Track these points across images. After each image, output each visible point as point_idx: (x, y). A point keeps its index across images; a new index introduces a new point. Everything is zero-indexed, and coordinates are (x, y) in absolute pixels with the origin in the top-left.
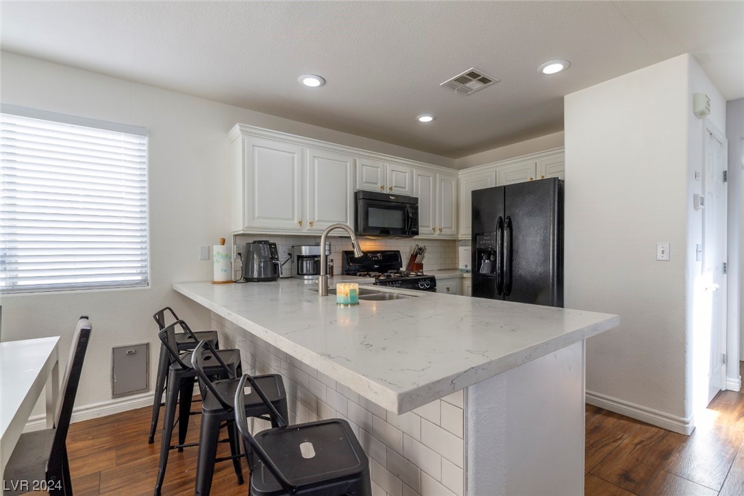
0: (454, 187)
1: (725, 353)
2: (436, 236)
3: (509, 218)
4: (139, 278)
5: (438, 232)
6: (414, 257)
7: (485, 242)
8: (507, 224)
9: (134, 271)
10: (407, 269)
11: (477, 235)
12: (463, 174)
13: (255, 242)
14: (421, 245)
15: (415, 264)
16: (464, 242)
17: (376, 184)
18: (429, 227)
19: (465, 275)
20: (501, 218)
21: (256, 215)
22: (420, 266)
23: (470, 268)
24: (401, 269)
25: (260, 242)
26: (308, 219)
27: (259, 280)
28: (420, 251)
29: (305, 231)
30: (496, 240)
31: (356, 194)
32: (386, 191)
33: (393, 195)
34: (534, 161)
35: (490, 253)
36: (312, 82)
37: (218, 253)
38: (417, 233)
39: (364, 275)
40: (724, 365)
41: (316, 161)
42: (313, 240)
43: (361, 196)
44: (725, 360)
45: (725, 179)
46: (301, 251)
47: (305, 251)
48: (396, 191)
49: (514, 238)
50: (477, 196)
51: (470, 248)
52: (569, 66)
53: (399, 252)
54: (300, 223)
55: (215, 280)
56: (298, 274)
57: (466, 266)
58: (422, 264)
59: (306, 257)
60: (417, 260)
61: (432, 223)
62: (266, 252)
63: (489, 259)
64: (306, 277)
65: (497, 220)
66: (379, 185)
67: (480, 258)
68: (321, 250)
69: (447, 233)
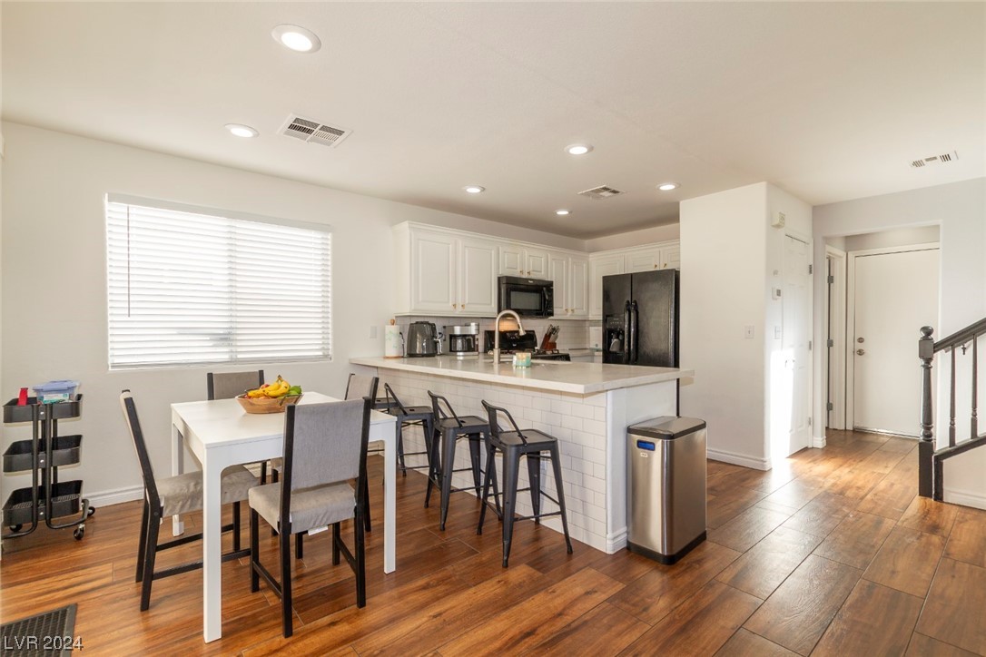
0: (585, 269)
1: (811, 416)
2: (569, 316)
3: (635, 302)
4: (320, 353)
5: (570, 313)
6: (547, 337)
7: (615, 322)
8: (634, 307)
9: (317, 348)
10: (542, 347)
11: (607, 316)
12: (593, 257)
13: (417, 323)
14: (555, 325)
15: (549, 343)
16: (594, 323)
17: (516, 269)
18: (562, 308)
19: (596, 353)
20: (628, 302)
21: (420, 299)
22: (554, 345)
23: (600, 347)
24: (536, 348)
25: (422, 323)
26: (460, 303)
27: (423, 356)
28: (554, 331)
29: (458, 312)
30: (625, 322)
31: (499, 279)
32: (525, 276)
33: (531, 280)
34: (658, 249)
35: (619, 333)
36: (474, 190)
37: (390, 332)
38: (552, 314)
39: (506, 353)
40: (810, 428)
41: (467, 251)
42: (465, 320)
43: (504, 282)
44: (811, 422)
45: (810, 272)
46: (453, 330)
47: (457, 330)
48: (534, 276)
49: (640, 319)
50: (608, 281)
51: (601, 328)
52: (679, 186)
53: (533, 331)
54: (455, 305)
55: (387, 355)
56: (451, 351)
57: (597, 345)
58: (555, 344)
59: (460, 336)
60: (551, 340)
61: (565, 304)
62: (428, 330)
63: (618, 338)
64: (458, 354)
65: (625, 303)
66: (519, 270)
67: (610, 338)
68: (472, 330)
69: (578, 315)
